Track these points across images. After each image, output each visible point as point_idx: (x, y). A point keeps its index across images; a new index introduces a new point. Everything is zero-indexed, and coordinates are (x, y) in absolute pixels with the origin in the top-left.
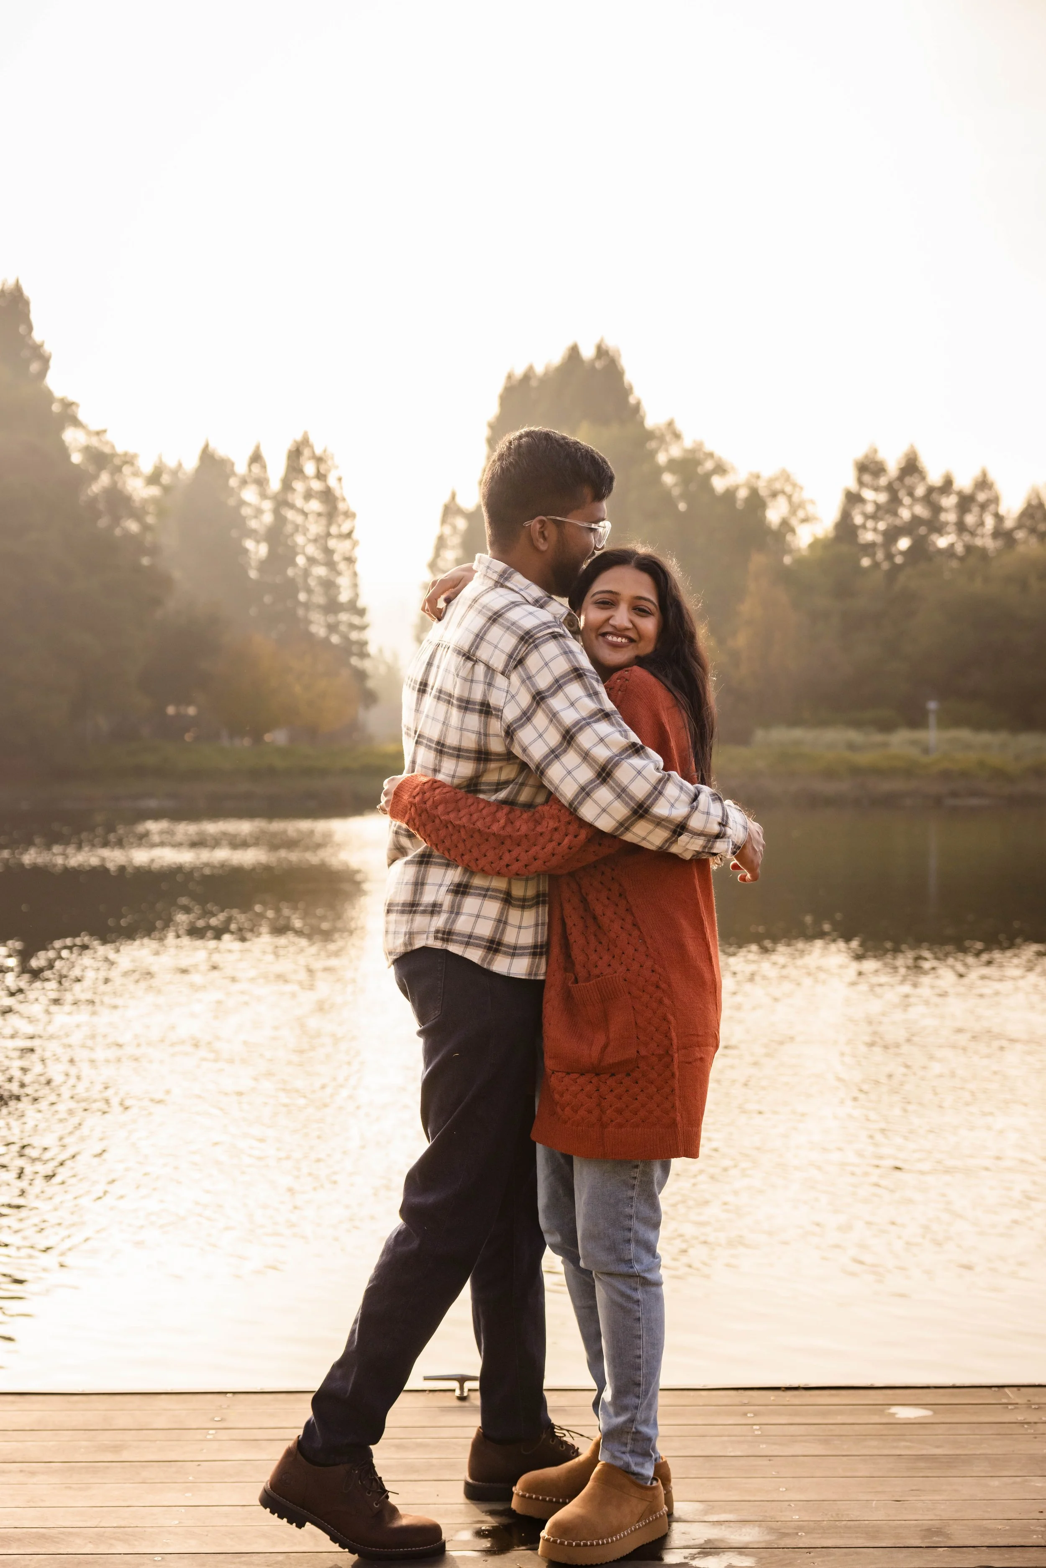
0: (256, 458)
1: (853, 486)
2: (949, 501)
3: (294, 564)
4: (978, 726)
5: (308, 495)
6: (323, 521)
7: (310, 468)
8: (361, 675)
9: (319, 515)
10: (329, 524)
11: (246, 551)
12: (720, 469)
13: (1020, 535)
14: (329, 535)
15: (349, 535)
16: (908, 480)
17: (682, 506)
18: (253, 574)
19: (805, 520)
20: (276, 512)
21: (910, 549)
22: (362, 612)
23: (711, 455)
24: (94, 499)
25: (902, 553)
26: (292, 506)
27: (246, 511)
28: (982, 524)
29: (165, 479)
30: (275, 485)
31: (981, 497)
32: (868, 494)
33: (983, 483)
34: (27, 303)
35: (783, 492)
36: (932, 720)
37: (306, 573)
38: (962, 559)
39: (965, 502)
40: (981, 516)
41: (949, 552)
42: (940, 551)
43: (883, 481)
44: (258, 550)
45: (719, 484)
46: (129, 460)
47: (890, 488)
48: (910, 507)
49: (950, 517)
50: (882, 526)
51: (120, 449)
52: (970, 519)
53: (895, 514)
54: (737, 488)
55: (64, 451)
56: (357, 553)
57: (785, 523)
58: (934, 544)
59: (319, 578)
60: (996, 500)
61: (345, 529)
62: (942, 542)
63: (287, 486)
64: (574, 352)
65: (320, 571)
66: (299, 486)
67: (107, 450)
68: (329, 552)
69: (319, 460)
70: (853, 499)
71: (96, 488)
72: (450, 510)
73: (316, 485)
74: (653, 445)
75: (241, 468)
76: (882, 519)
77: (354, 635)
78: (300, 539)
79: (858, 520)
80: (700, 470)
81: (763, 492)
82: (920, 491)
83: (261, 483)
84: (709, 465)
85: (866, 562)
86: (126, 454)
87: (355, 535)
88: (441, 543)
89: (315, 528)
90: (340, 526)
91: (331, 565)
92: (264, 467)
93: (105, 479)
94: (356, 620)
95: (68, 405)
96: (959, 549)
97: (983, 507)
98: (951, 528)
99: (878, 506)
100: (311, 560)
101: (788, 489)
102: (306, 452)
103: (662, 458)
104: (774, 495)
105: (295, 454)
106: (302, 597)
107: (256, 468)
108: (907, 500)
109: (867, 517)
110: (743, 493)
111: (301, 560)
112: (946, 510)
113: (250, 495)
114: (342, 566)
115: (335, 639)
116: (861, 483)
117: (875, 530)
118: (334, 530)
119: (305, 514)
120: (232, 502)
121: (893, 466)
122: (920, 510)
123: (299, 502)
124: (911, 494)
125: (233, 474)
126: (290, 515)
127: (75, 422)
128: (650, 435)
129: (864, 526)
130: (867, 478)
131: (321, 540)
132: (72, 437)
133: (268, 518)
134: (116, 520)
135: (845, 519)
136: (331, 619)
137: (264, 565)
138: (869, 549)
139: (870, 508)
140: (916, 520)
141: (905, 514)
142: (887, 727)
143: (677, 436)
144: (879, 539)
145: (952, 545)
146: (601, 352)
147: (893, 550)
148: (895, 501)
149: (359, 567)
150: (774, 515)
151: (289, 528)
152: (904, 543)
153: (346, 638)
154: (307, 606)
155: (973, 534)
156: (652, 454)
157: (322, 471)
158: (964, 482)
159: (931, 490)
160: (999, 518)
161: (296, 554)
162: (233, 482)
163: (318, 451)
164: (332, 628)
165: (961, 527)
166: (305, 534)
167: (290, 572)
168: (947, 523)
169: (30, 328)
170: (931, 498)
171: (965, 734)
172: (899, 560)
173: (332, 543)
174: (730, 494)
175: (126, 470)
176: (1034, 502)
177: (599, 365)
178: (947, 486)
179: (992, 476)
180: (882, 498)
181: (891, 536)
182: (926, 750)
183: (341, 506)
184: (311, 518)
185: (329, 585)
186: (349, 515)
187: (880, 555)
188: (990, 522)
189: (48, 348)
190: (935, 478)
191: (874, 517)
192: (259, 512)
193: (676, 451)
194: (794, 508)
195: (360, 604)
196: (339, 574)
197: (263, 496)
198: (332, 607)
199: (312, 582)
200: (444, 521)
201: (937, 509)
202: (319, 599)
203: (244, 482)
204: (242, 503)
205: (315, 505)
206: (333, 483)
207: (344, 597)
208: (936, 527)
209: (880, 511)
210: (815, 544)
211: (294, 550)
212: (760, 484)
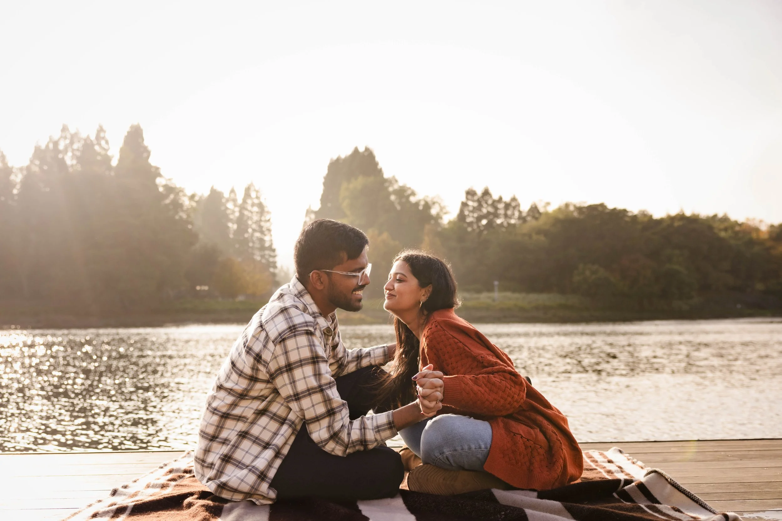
0: (232, 191)
1: (464, 199)
2: (501, 206)
3: (247, 232)
4: (514, 291)
5: (253, 205)
6: (259, 215)
7: (253, 195)
8: (274, 275)
9: (257, 212)
10: (261, 216)
11: (228, 227)
12: (413, 194)
13: (529, 219)
14: (261, 220)
15: (269, 220)
16: (486, 198)
17: (399, 208)
18: (231, 236)
19: (445, 213)
20: (240, 212)
21: (487, 224)
22: (274, 250)
23: (410, 188)
24: (167, 205)
25: (483, 226)
26: (246, 209)
27: (228, 212)
28: (513, 214)
29: (197, 198)
30: (240, 201)
31: (513, 204)
32: (470, 203)
33: (514, 199)
34: (141, 130)
35: (437, 202)
36: (496, 288)
37: (252, 235)
38: (506, 228)
39: (507, 206)
40: (513, 211)
41: (501, 225)
42: (498, 225)
43: (476, 198)
44: (233, 226)
45: (413, 199)
46: (181, 191)
47: (479, 201)
48: (486, 208)
49: (502, 212)
50: (476, 215)
51: (178, 186)
52: (509, 212)
53: (480, 210)
54: (420, 201)
55: (156, 186)
56: (272, 228)
57: (438, 214)
58: (495, 222)
59: (257, 237)
60: (518, 205)
61: (267, 218)
62: (499, 221)
63: (244, 201)
64: (356, 151)
65: (257, 235)
66: (249, 202)
67: (173, 186)
68: (261, 227)
69: (257, 192)
70: (464, 205)
71: (167, 201)
72: (308, 212)
73: (256, 201)
74: (387, 184)
75: (226, 195)
76: (476, 212)
77: (271, 260)
78: (250, 222)
79: (466, 213)
80: (406, 194)
81: (430, 203)
82: (490, 202)
83: (234, 201)
84: (409, 192)
85: (469, 229)
86: (180, 188)
87: (271, 220)
89: (256, 218)
90: (265, 217)
91: (262, 232)
92: (235, 195)
93: (172, 196)
94: (272, 254)
95: (157, 168)
96: (505, 224)
97: (514, 208)
98: (502, 216)
99: (474, 208)
100: (254, 230)
101: (439, 201)
102: (252, 189)
103: (391, 189)
104: (434, 203)
105: (248, 190)
106: (251, 244)
107: (232, 195)
108: (485, 205)
109: (470, 212)
110: (422, 203)
111: (250, 230)
112: (500, 209)
113: (230, 205)
114: (266, 232)
115: (264, 261)
116: (467, 199)
117: (473, 217)
118: (263, 219)
119: (252, 212)
120: (223, 208)
121: (479, 192)
122: (491, 210)
123: (249, 208)
124: (486, 203)
125: (223, 197)
126: (246, 213)
127: (160, 175)
128: (386, 181)
129: (468, 215)
130: (470, 197)
131: (258, 222)
132: (159, 181)
133: (237, 214)
134: (177, 213)
135: (462, 211)
136: (262, 253)
137: (236, 232)
138: (470, 224)
139: (471, 208)
140: (489, 213)
141: (484, 211)
142: (479, 291)
143: (396, 181)
144: (474, 220)
145: (502, 223)
146: (367, 149)
147: (480, 225)
148: (480, 205)
149: (272, 233)
150: (434, 211)
151: (245, 218)
152: (484, 222)
153: (268, 261)
154: (252, 248)
155: (510, 218)
156: (387, 188)
157: (258, 196)
158: (507, 199)
159: (494, 201)
160: (520, 212)
161: (248, 228)
162: (224, 201)
163: (257, 189)
164: (263, 256)
165: (506, 216)
166: (251, 220)
167: (246, 235)
168: (500, 214)
169: (143, 140)
170: (494, 204)
171: (509, 294)
172: (482, 228)
173: (262, 224)
174: (417, 204)
175: (181, 194)
176: (533, 206)
177: (366, 154)
178: (500, 200)
179: (517, 197)
180: (476, 204)
181: (479, 219)
182: (494, 300)
183: (266, 209)
184: (254, 214)
185: (262, 241)
186: (268, 212)
187: (475, 226)
188: (517, 214)
189: (150, 148)
190: (495, 197)
191: (472, 212)
192: (233, 212)
193: (396, 187)
194: (442, 208)
195: (274, 247)
196: (265, 235)
197: (235, 205)
198: (263, 248)
199: (254, 239)
200: (306, 215)
201: (496, 209)
202: (257, 245)
203: (228, 200)
204: (227, 209)
205: (256, 209)
206: (262, 200)
207: (267, 244)
208: (496, 215)
209: (475, 210)
210: (450, 222)
211: (247, 226)
212: (429, 200)
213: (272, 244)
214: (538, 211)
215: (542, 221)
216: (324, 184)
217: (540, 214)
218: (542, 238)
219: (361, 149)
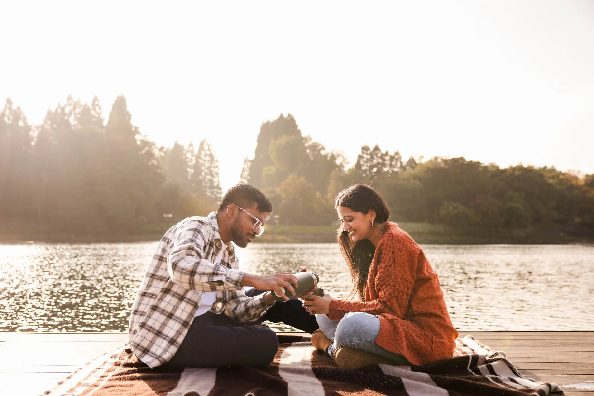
0: (191, 145)
1: (360, 153)
2: (387, 158)
3: (201, 175)
5: (205, 155)
6: (210, 163)
7: (206, 148)
9: (209, 161)
10: (211, 164)
11: (188, 171)
12: (323, 148)
13: (408, 168)
14: (211, 167)
15: (217, 167)
16: (376, 152)
17: (312, 159)
18: (190, 178)
19: (347, 163)
20: (196, 160)
21: (377, 171)
22: (220, 189)
23: (321, 144)
24: (143, 155)
25: (374, 172)
26: (201, 158)
27: (188, 160)
28: (397, 164)
29: (164, 150)
30: (196, 152)
31: (397, 157)
32: (365, 156)
33: (397, 153)
34: (125, 100)
35: (341, 155)
37: (205, 178)
38: (391, 174)
39: (392, 158)
40: (396, 162)
41: (388, 172)
42: (385, 172)
43: (369, 152)
44: (191, 171)
45: (323, 152)
46: (153, 144)
47: (371, 154)
48: (376, 159)
49: (388, 162)
50: (369, 165)
51: (151, 141)
52: (393, 163)
53: (372, 161)
54: (328, 154)
55: (135, 141)
56: (219, 172)
57: (341, 164)
58: (383, 170)
59: (208, 179)
60: (400, 158)
61: (216, 165)
62: (386, 169)
63: (199, 152)
64: (281, 116)
65: (209, 177)
66: (203, 153)
67: (148, 141)
68: (211, 172)
69: (209, 145)
70: (360, 157)
71: (144, 152)
72: (246, 161)
73: (208, 153)
74: (304, 141)
75: (186, 148)
76: (369, 163)
77: (218, 195)
78: (203, 168)
79: (362, 163)
80: (318, 149)
81: (336, 155)
82: (379, 155)
83: (192, 152)
84: (320, 147)
85: (364, 175)
86: (153, 142)
87: (219, 167)
88: (244, 170)
89: (207, 165)
90: (214, 164)
91: (212, 175)
92: (193, 147)
93: (147, 148)
94: (219, 191)
95: (137, 128)
96: (390, 171)
97: (397, 160)
98: (388, 166)
99: (367, 159)
100: (206, 174)
101: (342, 154)
102: (205, 143)
103: (307, 145)
104: (338, 156)
105: (202, 144)
106: (204, 184)
107: (191, 148)
108: (375, 158)
109: (364, 162)
110: (330, 155)
111: (203, 174)
112: (386, 160)
113: (189, 155)
114: (215, 175)
115: (213, 196)
116: (363, 153)
117: (367, 166)
118: (213, 165)
119: (204, 161)
120: (184, 157)
121: (372, 148)
122: (380, 161)
123: (203, 157)
124: (377, 156)
125: (184, 149)
126: (200, 161)
127: (139, 133)
128: (303, 139)
129: (363, 165)
130: (364, 151)
131: (209, 168)
132: (137, 137)
133: (194, 162)
134: (150, 160)
135: (358, 162)
136: (212, 191)
137: (193, 175)
138: (365, 171)
139: (365, 160)
140: (378, 163)
141: (375, 161)
143: (311, 139)
144: (368, 168)
145: (388, 170)
146: (289, 115)
147: (372, 172)
148: (372, 157)
149: (219, 176)
150: (338, 162)
151: (200, 165)
152: (375, 170)
153: (216, 196)
154: (205, 187)
155: (394, 167)
156: (304, 144)
157: (210, 149)
158: (392, 153)
159: (382, 155)
160: (401, 163)
161: (202, 172)
162: (184, 152)
163: (209, 143)
164: (212, 193)
165: (391, 165)
166: (204, 167)
167: (200, 177)
168: (387, 164)
169: (126, 107)
170: (382, 157)
172: (373, 174)
173: (212, 169)
174: (326, 156)
175: (153, 147)
176: (411, 159)
177: (289, 119)
178: (387, 154)
179: (399, 152)
180: (369, 157)
181: (371, 167)
183: (215, 159)
184: (207, 162)
185: (211, 181)
186: (217, 161)
187: (368, 173)
188: (399, 164)
189: (131, 113)
190: (383, 151)
191: (366, 162)
192: (191, 160)
193: (310, 143)
194: (344, 160)
195: (220, 186)
196: (214, 178)
197: (193, 156)
198: (212, 187)
199: (206, 180)
200: (244, 164)
201: (384, 160)
202: (208, 185)
203: (187, 152)
204: (186, 158)
205: (207, 158)
206: (212, 152)
207: (215, 184)
208: (384, 165)
209: (368, 160)
210: (350, 170)
211: (201, 171)
212: (334, 153)
213: (219, 184)
214: (415, 162)
215: (417, 169)
216: (258, 141)
217: (416, 164)
218: (418, 182)
219: (285, 116)
